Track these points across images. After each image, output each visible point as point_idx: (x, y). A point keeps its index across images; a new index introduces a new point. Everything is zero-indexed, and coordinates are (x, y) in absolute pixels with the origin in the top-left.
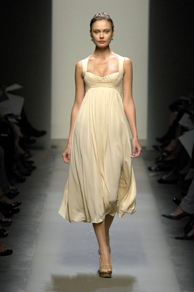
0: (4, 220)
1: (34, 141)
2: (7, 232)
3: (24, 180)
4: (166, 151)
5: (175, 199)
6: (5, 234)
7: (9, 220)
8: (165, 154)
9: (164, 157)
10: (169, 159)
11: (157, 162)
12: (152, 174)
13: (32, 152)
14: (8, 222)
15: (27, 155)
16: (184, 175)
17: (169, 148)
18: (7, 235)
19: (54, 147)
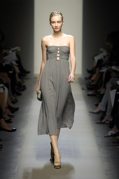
0: (11, 114)
1: (25, 76)
2: (12, 120)
3: (20, 94)
4: (91, 80)
5: (96, 104)
6: (11, 121)
7: (13, 115)
8: (90, 81)
9: (90, 83)
10: (93, 84)
11: (87, 85)
12: (84, 91)
13: (24, 80)
14: (12, 115)
16: (100, 92)
17: (93, 78)
18: (12, 122)
19: (36, 78)
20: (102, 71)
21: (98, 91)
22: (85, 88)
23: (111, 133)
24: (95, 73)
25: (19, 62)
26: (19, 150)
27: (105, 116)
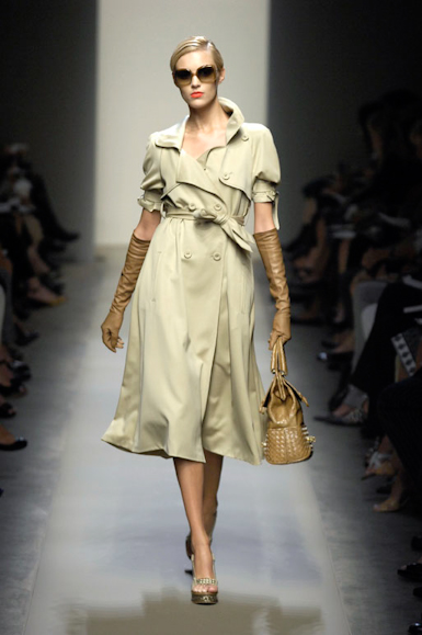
1: (61, 249)
2: (15, 409)
6: (10, 412)
15: (53, 274)
18: (14, 414)
24: (314, 243)
25: (40, 201)
26: (40, 512)
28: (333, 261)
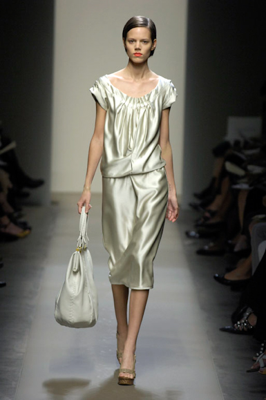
8: (207, 215)
9: (206, 219)
10: (213, 221)
11: (197, 226)
12: (189, 242)
13: (25, 210)
15: (16, 215)
16: (233, 246)
17: (213, 207)
19: (55, 203)
20: (238, 187)
21: (230, 242)
22: (193, 233)
23: (264, 360)
24: (219, 192)
27: (245, 311)
28: (234, 206)
